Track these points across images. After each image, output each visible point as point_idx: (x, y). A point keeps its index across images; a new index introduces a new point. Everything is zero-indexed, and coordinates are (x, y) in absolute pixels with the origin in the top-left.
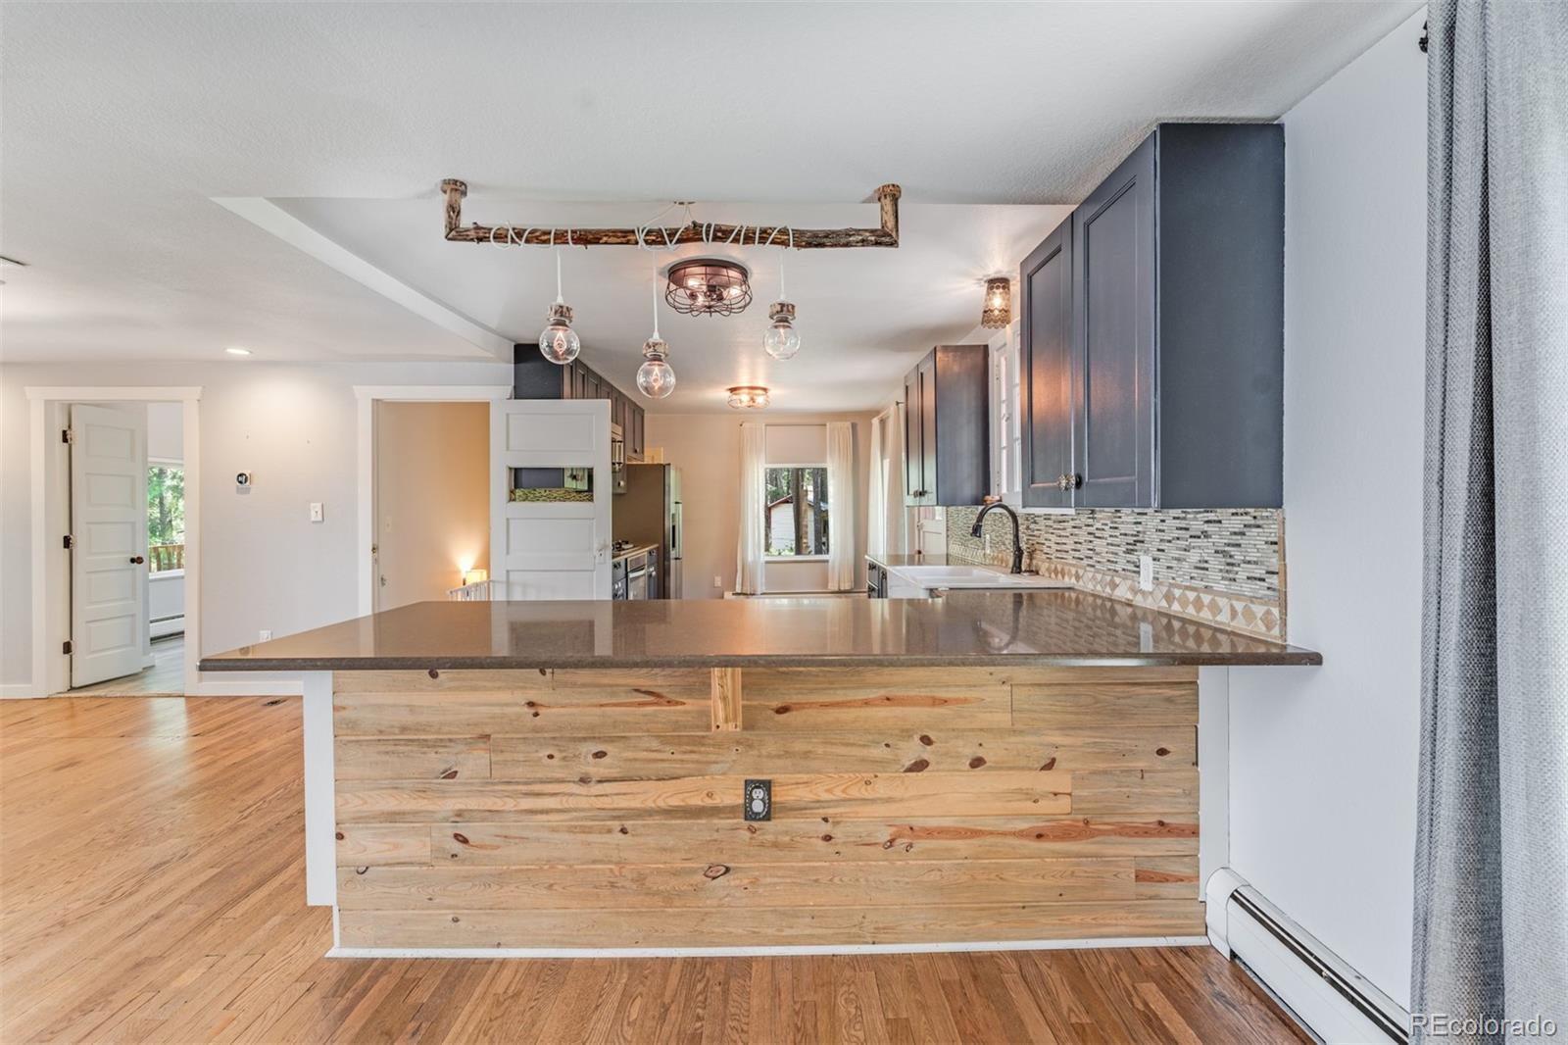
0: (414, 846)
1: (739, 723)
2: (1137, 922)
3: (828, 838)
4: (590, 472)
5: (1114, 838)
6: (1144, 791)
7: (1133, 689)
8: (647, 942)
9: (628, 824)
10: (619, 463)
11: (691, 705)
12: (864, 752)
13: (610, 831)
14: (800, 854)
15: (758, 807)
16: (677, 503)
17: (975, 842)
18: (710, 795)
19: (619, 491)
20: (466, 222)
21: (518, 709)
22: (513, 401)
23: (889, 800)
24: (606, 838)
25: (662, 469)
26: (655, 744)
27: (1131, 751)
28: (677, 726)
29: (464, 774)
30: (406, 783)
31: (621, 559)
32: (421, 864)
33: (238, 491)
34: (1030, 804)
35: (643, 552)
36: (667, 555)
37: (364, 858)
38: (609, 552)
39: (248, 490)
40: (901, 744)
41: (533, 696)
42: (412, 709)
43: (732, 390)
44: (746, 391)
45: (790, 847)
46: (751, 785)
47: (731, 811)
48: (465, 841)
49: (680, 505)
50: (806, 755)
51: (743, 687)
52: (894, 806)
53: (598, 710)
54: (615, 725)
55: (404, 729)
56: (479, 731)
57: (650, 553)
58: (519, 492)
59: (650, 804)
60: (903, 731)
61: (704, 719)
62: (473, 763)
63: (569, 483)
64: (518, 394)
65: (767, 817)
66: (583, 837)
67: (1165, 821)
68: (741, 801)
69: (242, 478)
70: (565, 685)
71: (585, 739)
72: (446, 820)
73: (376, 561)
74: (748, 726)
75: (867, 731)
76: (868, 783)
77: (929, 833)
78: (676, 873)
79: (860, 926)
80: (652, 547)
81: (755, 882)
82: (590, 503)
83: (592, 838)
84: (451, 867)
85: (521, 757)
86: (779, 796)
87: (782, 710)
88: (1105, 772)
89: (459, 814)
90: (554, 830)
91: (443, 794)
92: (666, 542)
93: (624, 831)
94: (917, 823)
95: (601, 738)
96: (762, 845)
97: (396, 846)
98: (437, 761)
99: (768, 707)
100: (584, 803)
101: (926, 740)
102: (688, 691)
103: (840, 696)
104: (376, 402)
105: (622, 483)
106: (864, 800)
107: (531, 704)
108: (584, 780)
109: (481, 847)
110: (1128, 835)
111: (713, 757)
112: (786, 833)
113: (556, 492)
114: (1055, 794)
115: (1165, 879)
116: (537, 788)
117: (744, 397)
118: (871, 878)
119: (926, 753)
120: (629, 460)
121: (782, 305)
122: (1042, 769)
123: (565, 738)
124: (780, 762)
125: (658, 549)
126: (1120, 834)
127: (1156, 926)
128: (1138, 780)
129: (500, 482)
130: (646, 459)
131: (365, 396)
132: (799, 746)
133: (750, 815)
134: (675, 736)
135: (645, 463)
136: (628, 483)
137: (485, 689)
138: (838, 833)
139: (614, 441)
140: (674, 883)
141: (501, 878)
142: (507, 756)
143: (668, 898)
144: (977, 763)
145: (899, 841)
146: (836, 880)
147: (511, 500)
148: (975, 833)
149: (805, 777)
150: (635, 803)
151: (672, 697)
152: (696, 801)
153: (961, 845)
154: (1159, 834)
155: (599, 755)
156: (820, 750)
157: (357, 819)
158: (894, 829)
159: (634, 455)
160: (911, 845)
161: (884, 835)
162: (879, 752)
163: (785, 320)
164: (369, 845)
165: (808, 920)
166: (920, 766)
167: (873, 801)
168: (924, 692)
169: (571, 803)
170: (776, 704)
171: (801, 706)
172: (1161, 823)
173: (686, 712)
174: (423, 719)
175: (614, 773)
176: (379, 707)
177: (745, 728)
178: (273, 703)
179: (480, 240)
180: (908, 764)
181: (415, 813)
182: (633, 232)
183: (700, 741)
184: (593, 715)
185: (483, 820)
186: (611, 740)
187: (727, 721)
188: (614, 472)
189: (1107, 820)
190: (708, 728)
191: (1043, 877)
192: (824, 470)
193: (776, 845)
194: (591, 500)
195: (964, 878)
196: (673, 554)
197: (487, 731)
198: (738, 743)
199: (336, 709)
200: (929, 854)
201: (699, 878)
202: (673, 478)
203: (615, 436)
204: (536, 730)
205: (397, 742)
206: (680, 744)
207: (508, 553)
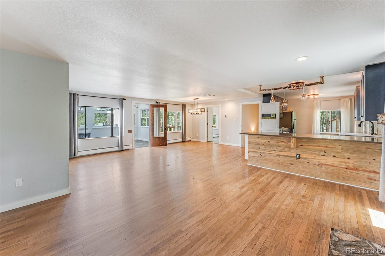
0: (256, 155)
1: (295, 146)
2: (368, 185)
3: (308, 163)
4: (276, 114)
5: (363, 172)
6: (370, 165)
7: (368, 149)
8: (282, 170)
9: (280, 156)
10: (281, 112)
11: (289, 144)
12: (314, 152)
13: (278, 157)
14: (304, 164)
15: (298, 157)
16: (295, 119)
17: (334, 167)
18: (291, 155)
19: (281, 117)
20: (262, 89)
21: (267, 142)
22: (262, 103)
23: (318, 159)
24: (277, 158)
25: (291, 113)
26: (284, 148)
27: (367, 159)
28: (287, 146)
29: (261, 148)
30: (255, 148)
31: (281, 129)
32: (257, 157)
33: (225, 118)
34: (345, 164)
35: (286, 129)
36: (292, 130)
37: (251, 155)
38: (279, 128)
39: (226, 118)
40: (321, 152)
41: (269, 141)
42: (256, 141)
43: (309, 95)
44: (312, 95)
45: (302, 163)
46: (297, 154)
47: (294, 157)
48: (261, 155)
49: (296, 120)
50: (305, 152)
51: (296, 142)
52: (319, 160)
53: (277, 143)
54: (279, 145)
55: (255, 143)
56: (263, 144)
57: (288, 129)
58: (263, 118)
59: (283, 155)
60: (321, 150)
61: (290, 146)
62: (262, 147)
63: (272, 116)
64: (263, 102)
65: (299, 158)
66: (275, 157)
67: (375, 171)
68: (295, 156)
69: (226, 116)
70: (273, 140)
71: (275, 146)
72: (259, 153)
73: (242, 128)
74: (297, 147)
75: (315, 150)
76: (315, 156)
77: (325, 165)
78: (286, 163)
79: (313, 175)
80: (288, 128)
81: (297, 166)
82: (275, 120)
83: (276, 157)
84: (259, 158)
85: (267, 147)
86: (301, 156)
87: (301, 146)
88: (361, 161)
89: (261, 152)
90: (271, 156)
91: (259, 150)
92: (292, 127)
93: (280, 157)
94: (323, 163)
95: (277, 146)
96: (298, 162)
97: (254, 155)
98: (258, 146)
99: (299, 145)
100: (275, 153)
101: (325, 152)
102: (288, 142)
103: (310, 145)
104: (242, 105)
105: (282, 116)
106: (314, 159)
107: (269, 142)
108: (275, 151)
109: (263, 156)
110: (366, 171)
111: (291, 150)
112: (302, 161)
113: (269, 118)
114: (350, 163)
115: (375, 180)
116: (269, 151)
117: (312, 97)
118: (315, 169)
119: (325, 154)
120: (284, 111)
121: (303, 94)
122: (347, 159)
123: (273, 146)
124: (301, 152)
125: (290, 129)
126: (364, 171)
127: (372, 187)
128: (369, 164)
129: (260, 116)
130: (288, 110)
131: (241, 104)
132: (304, 150)
133: (297, 158)
134: (286, 147)
135: (288, 111)
136: (283, 116)
137: (263, 139)
138: (310, 162)
139: (280, 108)
140: (286, 164)
141: (265, 160)
142: (266, 147)
143: (285, 166)
144: (334, 156)
145: (320, 165)
146: (310, 168)
147: (262, 119)
148: (334, 166)
149: (305, 154)
150: (281, 154)
151: (286, 143)
152: (289, 155)
153: (331, 168)
154: (373, 173)
155: (277, 148)
156: (307, 151)
157: (250, 151)
158: (319, 163)
159: (285, 110)
160: (322, 166)
161: (318, 164)
162: (317, 153)
163: (304, 96)
164: (251, 154)
165: (305, 172)
166: (324, 155)
167: (316, 159)
168: (324, 145)
169: (273, 153)
170: (301, 145)
171: (304, 145)
172: (374, 171)
173: (288, 144)
174: (257, 142)
175: (278, 150)
176: (252, 140)
177: (296, 147)
178: (229, 146)
179: (263, 91)
180: (322, 155)
181: (256, 152)
182: (282, 88)
183: (290, 148)
184: (276, 144)
185: (263, 153)
186: (278, 147)
187: (293, 146)
188: (280, 114)
189: (361, 168)
190: (291, 147)
191: (347, 175)
192: (340, 111)
193: (300, 162)
194: (276, 119)
195: (332, 172)
196: (293, 130)
197: (264, 144)
198: (295, 149)
199: (248, 140)
200: (325, 168)
201: (289, 164)
202: (294, 114)
203: (280, 107)
204: (269, 144)
205: (254, 144)
206: (287, 148)
207: (261, 127)
